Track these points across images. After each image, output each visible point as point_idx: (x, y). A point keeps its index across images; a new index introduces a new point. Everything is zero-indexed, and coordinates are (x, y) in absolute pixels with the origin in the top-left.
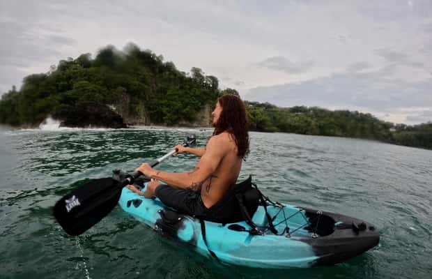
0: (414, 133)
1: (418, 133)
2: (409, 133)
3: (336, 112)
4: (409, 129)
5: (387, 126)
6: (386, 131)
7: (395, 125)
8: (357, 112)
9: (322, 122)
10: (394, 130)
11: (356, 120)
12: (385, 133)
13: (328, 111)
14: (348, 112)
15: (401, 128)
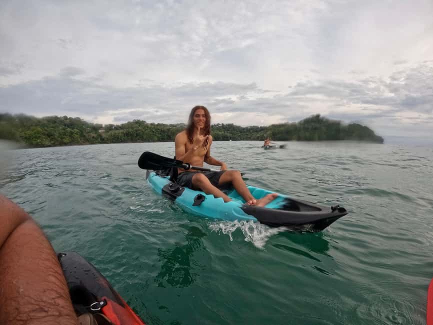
0: (121, 131)
1: (125, 131)
2: (117, 132)
3: (44, 119)
4: (117, 128)
5: (96, 128)
6: (96, 133)
7: (104, 126)
8: (66, 118)
9: (28, 132)
10: (103, 131)
11: (65, 125)
12: (95, 135)
13: (36, 119)
14: (56, 118)
15: (110, 128)
